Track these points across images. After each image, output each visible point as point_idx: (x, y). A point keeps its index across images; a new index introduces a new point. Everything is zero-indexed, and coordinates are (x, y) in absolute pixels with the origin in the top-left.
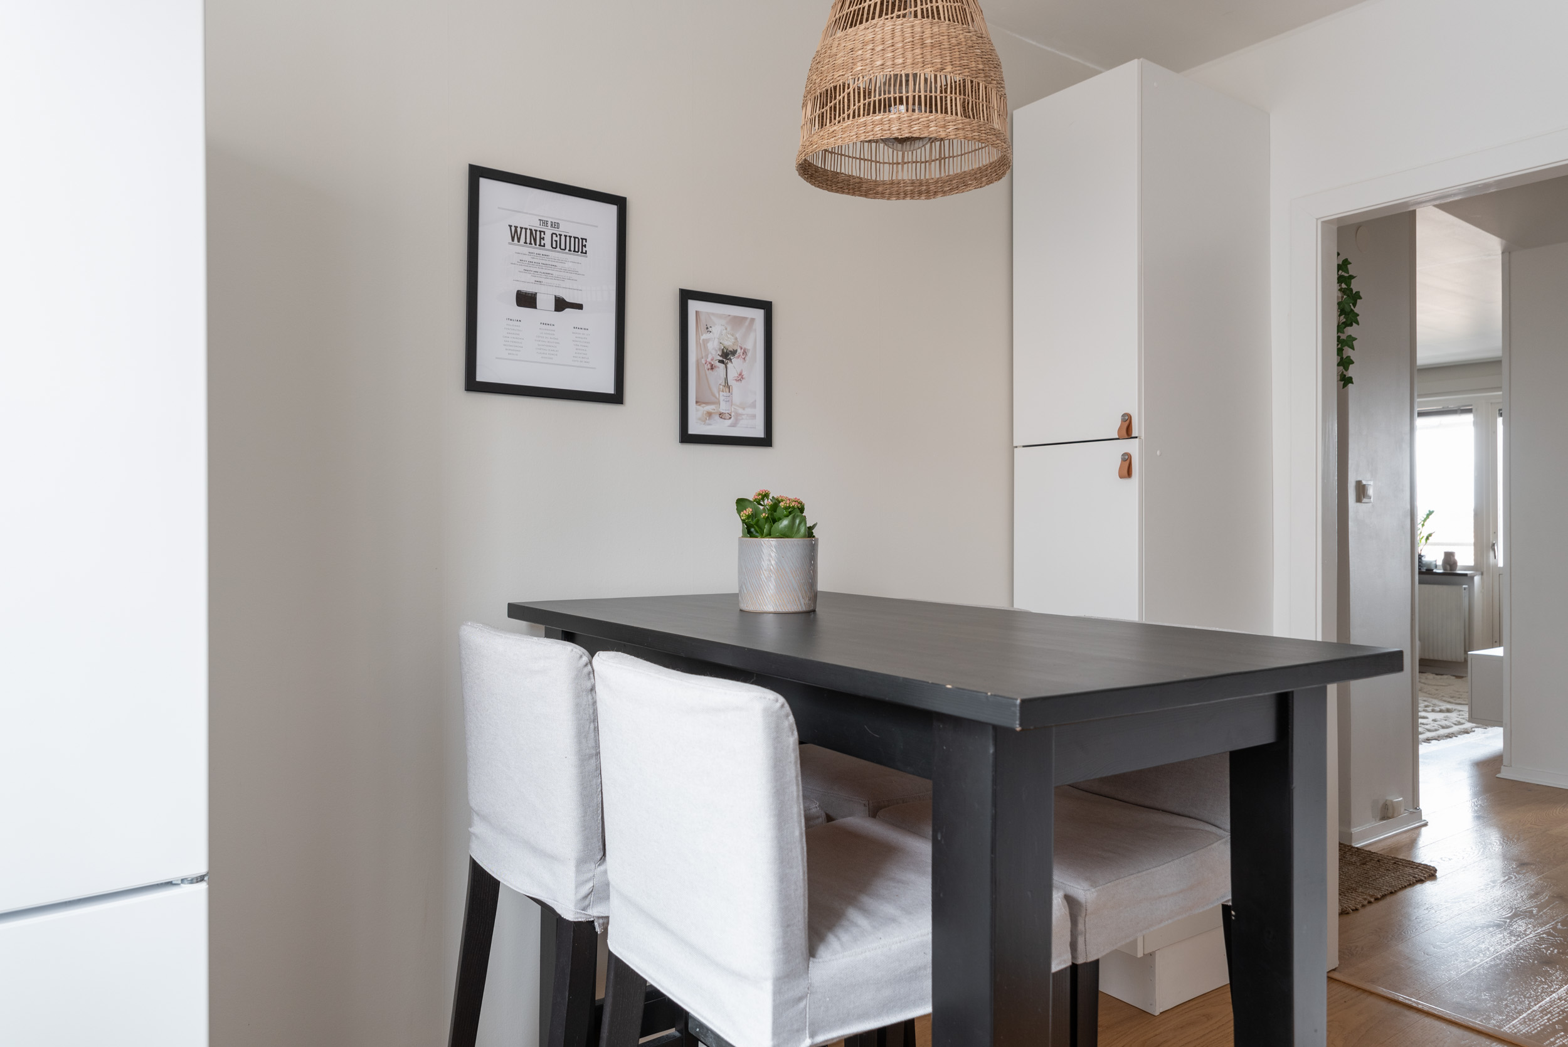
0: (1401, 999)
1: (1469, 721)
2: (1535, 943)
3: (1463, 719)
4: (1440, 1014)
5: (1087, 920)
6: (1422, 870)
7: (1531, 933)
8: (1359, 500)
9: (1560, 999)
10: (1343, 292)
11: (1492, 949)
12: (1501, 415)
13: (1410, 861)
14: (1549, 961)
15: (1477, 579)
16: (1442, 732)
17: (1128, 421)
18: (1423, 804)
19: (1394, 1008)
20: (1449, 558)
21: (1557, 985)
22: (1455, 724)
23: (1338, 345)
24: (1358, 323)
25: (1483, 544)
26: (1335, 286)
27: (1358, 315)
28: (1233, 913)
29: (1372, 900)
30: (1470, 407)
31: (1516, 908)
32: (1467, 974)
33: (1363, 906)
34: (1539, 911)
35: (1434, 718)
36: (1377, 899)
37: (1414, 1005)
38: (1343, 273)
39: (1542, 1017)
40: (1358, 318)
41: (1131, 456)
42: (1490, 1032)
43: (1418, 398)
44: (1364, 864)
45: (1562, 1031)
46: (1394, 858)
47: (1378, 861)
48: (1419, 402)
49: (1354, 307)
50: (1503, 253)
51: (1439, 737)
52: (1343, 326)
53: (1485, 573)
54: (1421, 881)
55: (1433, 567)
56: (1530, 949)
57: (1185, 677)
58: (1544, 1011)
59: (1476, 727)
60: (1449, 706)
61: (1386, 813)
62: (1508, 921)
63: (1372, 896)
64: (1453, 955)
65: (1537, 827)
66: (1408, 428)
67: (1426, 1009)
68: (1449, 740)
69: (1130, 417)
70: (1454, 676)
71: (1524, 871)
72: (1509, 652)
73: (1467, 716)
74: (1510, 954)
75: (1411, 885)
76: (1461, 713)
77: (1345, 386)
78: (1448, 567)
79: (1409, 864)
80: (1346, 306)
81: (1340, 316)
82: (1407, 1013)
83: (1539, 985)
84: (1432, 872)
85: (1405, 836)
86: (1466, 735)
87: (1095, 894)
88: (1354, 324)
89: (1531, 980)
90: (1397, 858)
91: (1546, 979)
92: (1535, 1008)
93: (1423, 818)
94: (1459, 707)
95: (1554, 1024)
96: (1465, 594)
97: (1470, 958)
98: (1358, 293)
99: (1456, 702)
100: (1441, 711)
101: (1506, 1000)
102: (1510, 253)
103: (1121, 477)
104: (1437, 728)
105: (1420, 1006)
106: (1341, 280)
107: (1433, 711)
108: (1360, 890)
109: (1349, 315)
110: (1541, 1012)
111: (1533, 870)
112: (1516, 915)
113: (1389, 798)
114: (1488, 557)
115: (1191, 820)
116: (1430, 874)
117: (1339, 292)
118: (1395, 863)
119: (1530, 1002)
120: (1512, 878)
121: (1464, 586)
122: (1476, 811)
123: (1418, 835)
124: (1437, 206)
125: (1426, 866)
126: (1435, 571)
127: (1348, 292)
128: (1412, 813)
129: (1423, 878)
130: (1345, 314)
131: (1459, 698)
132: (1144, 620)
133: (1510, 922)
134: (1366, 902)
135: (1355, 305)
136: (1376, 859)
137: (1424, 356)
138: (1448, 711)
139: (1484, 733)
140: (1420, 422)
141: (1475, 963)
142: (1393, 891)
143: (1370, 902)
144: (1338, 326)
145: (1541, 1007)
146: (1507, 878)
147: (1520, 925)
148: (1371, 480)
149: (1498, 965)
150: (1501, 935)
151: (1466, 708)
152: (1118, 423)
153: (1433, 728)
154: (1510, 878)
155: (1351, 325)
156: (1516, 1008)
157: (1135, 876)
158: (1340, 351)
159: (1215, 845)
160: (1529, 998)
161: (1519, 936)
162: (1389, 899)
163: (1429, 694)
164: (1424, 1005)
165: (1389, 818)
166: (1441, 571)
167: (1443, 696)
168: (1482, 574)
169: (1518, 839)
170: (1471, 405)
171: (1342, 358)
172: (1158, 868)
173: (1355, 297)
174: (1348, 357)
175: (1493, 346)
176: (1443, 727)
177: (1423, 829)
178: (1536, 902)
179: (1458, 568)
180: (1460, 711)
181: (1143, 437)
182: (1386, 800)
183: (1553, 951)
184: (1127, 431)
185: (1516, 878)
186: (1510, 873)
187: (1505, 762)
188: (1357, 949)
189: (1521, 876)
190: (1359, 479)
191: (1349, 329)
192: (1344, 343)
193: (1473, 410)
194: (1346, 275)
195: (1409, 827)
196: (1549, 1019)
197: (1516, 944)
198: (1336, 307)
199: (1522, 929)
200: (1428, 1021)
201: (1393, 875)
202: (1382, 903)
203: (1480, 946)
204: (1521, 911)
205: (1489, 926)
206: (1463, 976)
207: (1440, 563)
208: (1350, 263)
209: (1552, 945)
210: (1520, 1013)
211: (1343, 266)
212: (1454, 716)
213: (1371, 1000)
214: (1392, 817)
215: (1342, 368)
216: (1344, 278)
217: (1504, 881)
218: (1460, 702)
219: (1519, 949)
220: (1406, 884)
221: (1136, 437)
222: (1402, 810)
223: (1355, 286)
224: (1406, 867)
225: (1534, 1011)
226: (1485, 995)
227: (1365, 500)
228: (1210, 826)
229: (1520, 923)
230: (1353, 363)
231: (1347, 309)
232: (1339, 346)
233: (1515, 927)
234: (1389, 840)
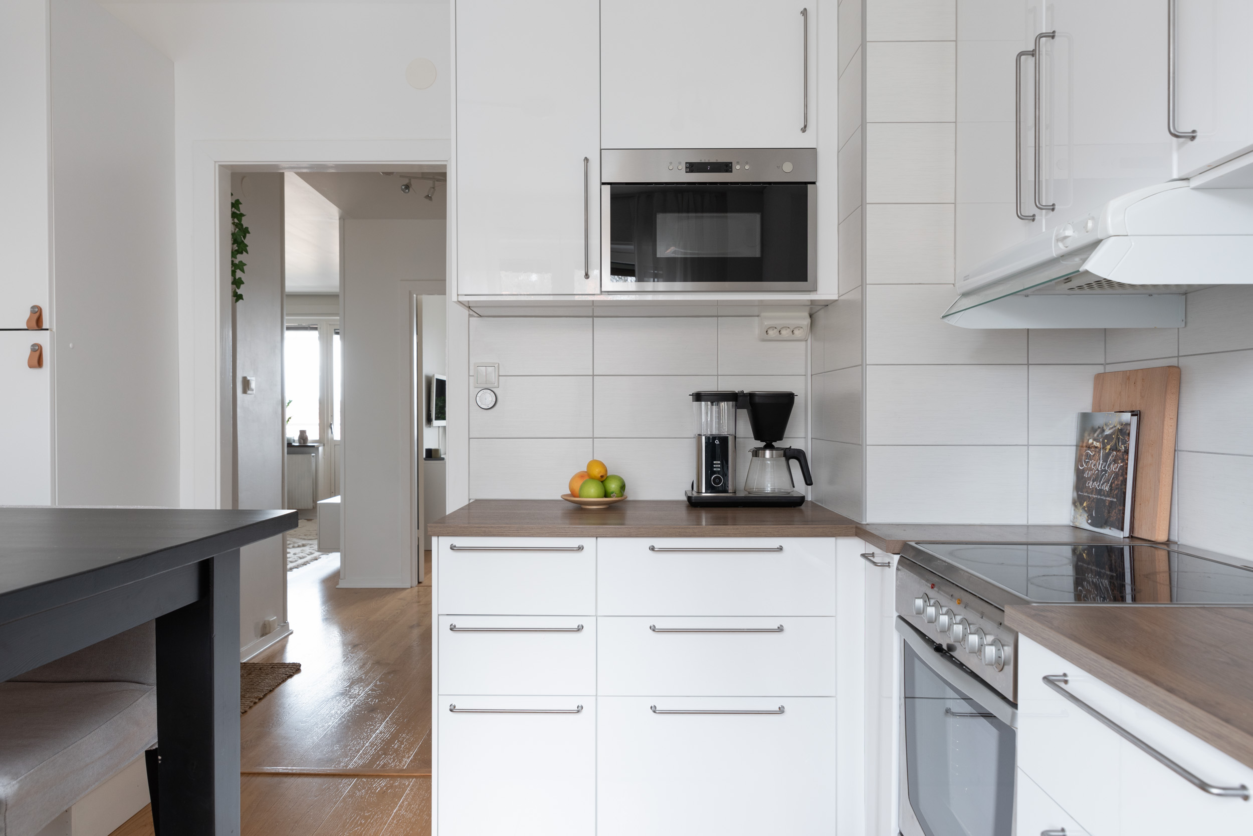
0: (281, 771)
1: (318, 551)
2: (365, 699)
3: (313, 550)
4: (308, 772)
5: (7, 814)
6: (291, 668)
7: (362, 693)
8: (245, 392)
9: (381, 733)
10: (236, 225)
11: (339, 712)
12: (337, 333)
13: (282, 663)
14: (372, 709)
15: (321, 449)
16: (301, 561)
17: (38, 314)
18: (290, 618)
19: (276, 779)
20: (303, 436)
21: (378, 724)
22: (309, 555)
23: (232, 267)
24: (247, 252)
25: (325, 425)
26: (230, 220)
27: (247, 246)
28: (160, 758)
29: (257, 701)
30: (316, 326)
31: (352, 678)
32: (324, 736)
33: (250, 707)
34: (366, 676)
35: (294, 553)
36: (260, 699)
37: (290, 772)
38: (236, 211)
39: (371, 750)
40: (247, 248)
41: (41, 347)
42: (341, 772)
43: (287, 316)
44: (249, 674)
45: (383, 754)
46: (271, 664)
47: (260, 669)
48: (287, 319)
49: (244, 239)
50: (340, 219)
51: (298, 566)
52: (236, 253)
53: (326, 445)
54: (291, 676)
55: (292, 442)
56: (362, 704)
57: (120, 558)
58: (372, 745)
59: (322, 554)
60: (304, 542)
61: (265, 630)
62: (348, 688)
63: (256, 698)
64: (314, 725)
65: (362, 618)
66: (279, 338)
67: (298, 772)
68: (305, 566)
69: (40, 310)
70: (306, 519)
71: (356, 651)
72: (344, 499)
73: (316, 547)
74: (350, 712)
75: (284, 680)
76: (312, 546)
77: (237, 301)
78: (302, 441)
79: (282, 665)
80: (238, 237)
81: (233, 244)
82: (286, 779)
83: (368, 728)
84: (298, 667)
85: (278, 644)
86: (316, 561)
87: (17, 786)
88: (244, 252)
89: (364, 726)
90: (274, 663)
91: (372, 722)
92: (367, 745)
93: (290, 628)
94: (310, 542)
95: (379, 751)
96: (313, 460)
97: (326, 723)
98: (247, 228)
99: (309, 538)
100: (299, 546)
101: (349, 745)
102: (344, 219)
103: (31, 366)
104: (296, 559)
105: (294, 771)
106: (234, 215)
107: (294, 547)
108: (248, 695)
109: (240, 245)
110: (371, 746)
111: (361, 649)
112: (353, 682)
113: (267, 619)
114: (328, 433)
115: (116, 683)
116: (296, 669)
117: (233, 225)
118: (272, 667)
119: (364, 742)
120: (349, 657)
121: (313, 454)
122: (324, 615)
123: (287, 642)
124: (298, 174)
125: (294, 664)
126: (293, 444)
127: (239, 226)
128: (283, 626)
129: (292, 674)
130: (237, 244)
131: (310, 535)
132: (57, 505)
133: (349, 689)
134: (252, 704)
135: (245, 237)
136: (258, 668)
137: (291, 285)
138: (304, 545)
139: (327, 558)
140: (288, 334)
141: (329, 726)
142: (272, 689)
143: (255, 703)
144: (232, 252)
145: (370, 742)
146: (345, 658)
147: (356, 690)
148: (253, 377)
149: (343, 722)
150: (344, 700)
151: (316, 542)
152: (27, 314)
153: (294, 560)
154: (348, 658)
155: (242, 253)
156: (356, 749)
157: (60, 753)
158: (233, 273)
159: (140, 700)
160: (363, 739)
161: (355, 697)
162: (268, 697)
163: (290, 535)
164: (296, 769)
165: (267, 634)
166: (297, 444)
167: (299, 535)
168: (324, 445)
169: (351, 629)
170: (317, 325)
171: (235, 279)
172: (85, 739)
173: (245, 231)
174: (240, 278)
175: (332, 283)
176: (301, 558)
177: (290, 637)
178: (364, 670)
179: (309, 441)
180: (311, 544)
181: (54, 330)
182: (265, 621)
183: (375, 701)
184: (37, 322)
185: (351, 656)
186: (347, 655)
187: (342, 576)
188: (247, 743)
189: (354, 654)
190: (245, 375)
191: (239, 256)
192: (237, 267)
193: (318, 329)
194: (238, 212)
195: (281, 638)
196: (375, 749)
197: (353, 703)
198: (230, 236)
199: (357, 692)
200: (300, 780)
201: (271, 677)
202: (264, 701)
203: (332, 712)
204: (355, 679)
205: (336, 697)
206: (321, 739)
207: (296, 438)
208: (241, 204)
209: (375, 697)
210: (358, 752)
211: (236, 204)
212: (307, 549)
213: (259, 779)
214: (270, 633)
215: (235, 286)
216: (237, 216)
217: (344, 661)
218: (311, 538)
219: (355, 707)
220: (280, 682)
221: (47, 330)
222: (276, 626)
223: (245, 222)
224: (280, 668)
225: (366, 747)
226: (336, 747)
227: (249, 392)
228: (134, 684)
229: (355, 687)
230: (243, 283)
231: (239, 240)
232: (233, 269)
233: (352, 691)
234: (267, 651)
